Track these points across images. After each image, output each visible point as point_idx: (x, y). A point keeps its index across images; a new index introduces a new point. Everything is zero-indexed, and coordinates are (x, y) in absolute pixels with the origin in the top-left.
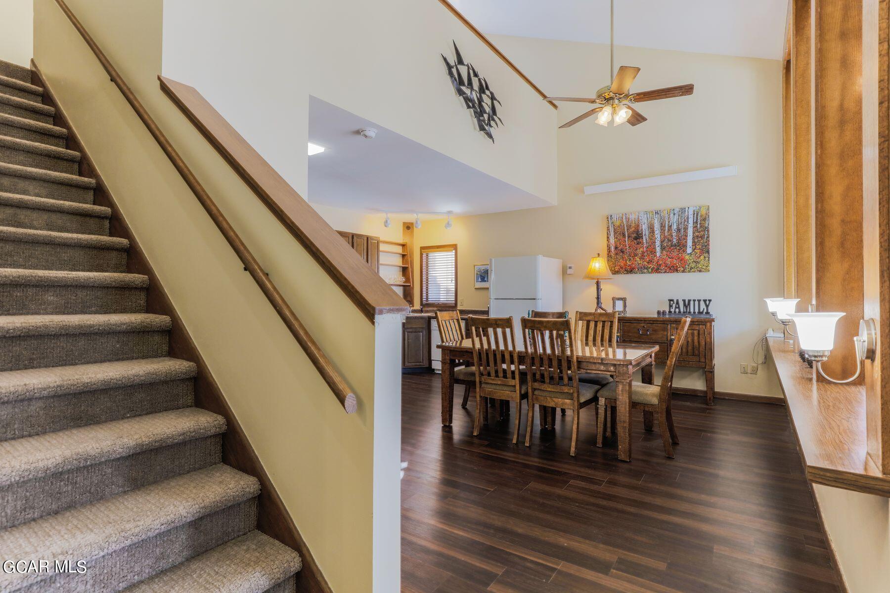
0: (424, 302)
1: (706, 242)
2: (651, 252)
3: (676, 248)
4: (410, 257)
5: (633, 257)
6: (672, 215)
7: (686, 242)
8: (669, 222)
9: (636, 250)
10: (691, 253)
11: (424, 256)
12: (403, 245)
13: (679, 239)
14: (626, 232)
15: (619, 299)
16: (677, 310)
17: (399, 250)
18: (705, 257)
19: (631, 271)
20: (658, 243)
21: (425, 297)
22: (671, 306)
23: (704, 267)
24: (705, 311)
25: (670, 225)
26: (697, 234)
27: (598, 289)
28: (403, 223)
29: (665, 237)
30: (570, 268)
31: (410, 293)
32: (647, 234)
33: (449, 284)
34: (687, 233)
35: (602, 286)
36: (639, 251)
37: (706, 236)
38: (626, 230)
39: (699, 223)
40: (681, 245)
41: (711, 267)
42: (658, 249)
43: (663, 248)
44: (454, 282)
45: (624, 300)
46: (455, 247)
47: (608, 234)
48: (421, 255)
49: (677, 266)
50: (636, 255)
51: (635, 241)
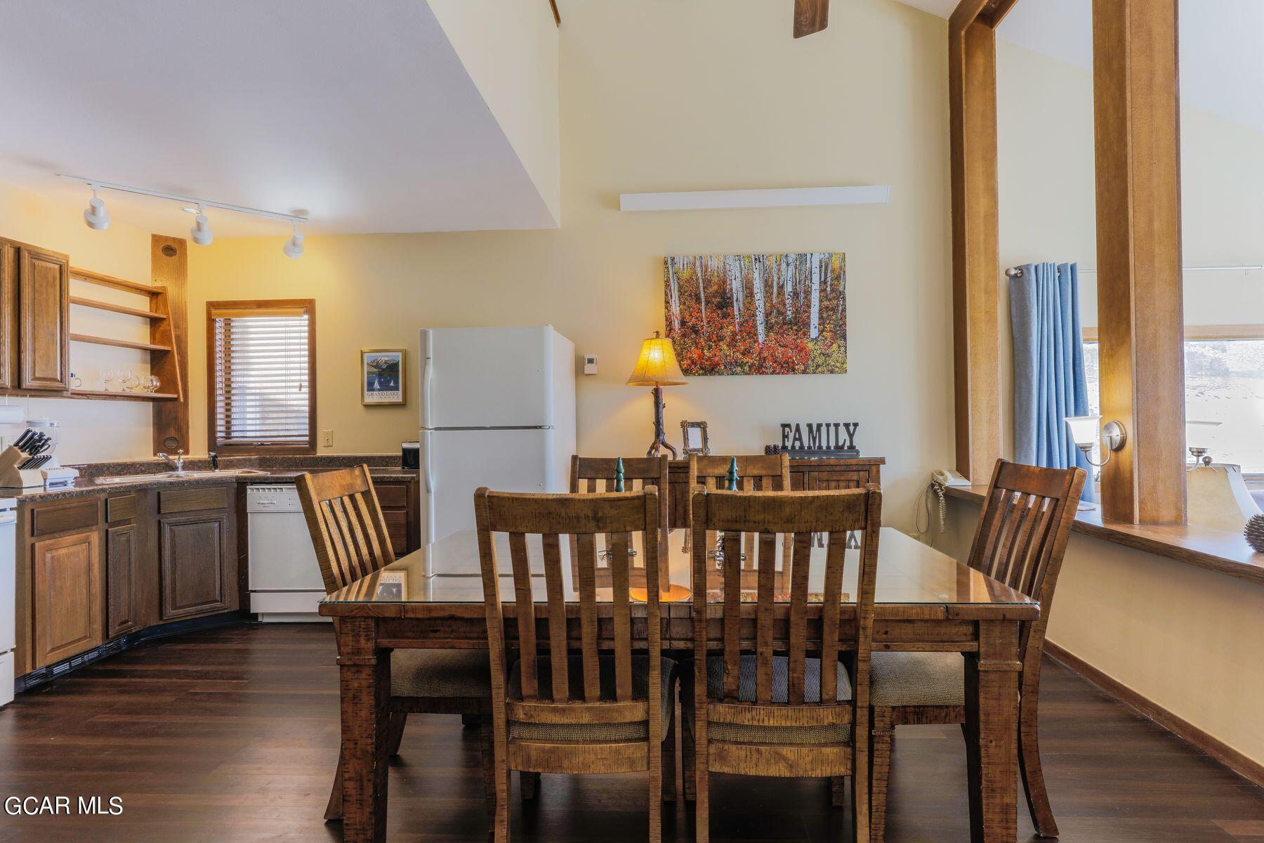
1: (841, 319)
2: (749, 334)
3: (791, 328)
5: (714, 342)
6: (784, 266)
7: (809, 317)
9: (722, 328)
10: (816, 338)
13: (796, 312)
14: (702, 292)
15: (694, 425)
16: (797, 444)
18: (839, 347)
19: (713, 369)
20: (760, 318)
22: (785, 436)
23: (838, 365)
25: (781, 283)
26: (827, 303)
27: (658, 404)
29: (772, 306)
30: (591, 361)
32: (741, 298)
34: (810, 301)
36: (727, 332)
37: (840, 308)
38: (701, 289)
39: (829, 283)
40: (800, 323)
41: (849, 366)
42: (761, 329)
43: (769, 327)
45: (701, 425)
46: (307, 306)
47: (666, 295)
49: (793, 362)
50: (720, 339)
51: (719, 312)
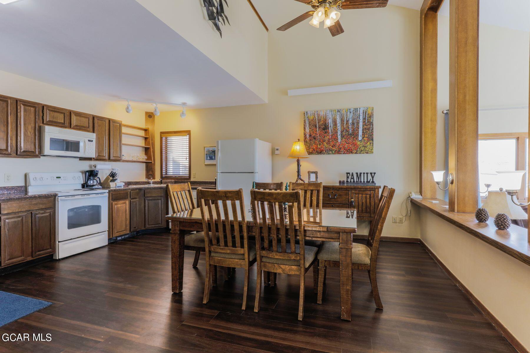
0: (164, 176)
1: (371, 133)
2: (335, 139)
3: (351, 137)
4: (152, 140)
5: (322, 142)
6: (349, 113)
7: (358, 132)
8: (347, 118)
9: (325, 137)
10: (361, 140)
11: (163, 139)
12: (146, 130)
13: (353, 130)
14: (317, 124)
15: (313, 172)
16: (352, 180)
17: (142, 133)
18: (370, 143)
19: (321, 152)
20: (339, 133)
21: (165, 172)
22: (348, 177)
23: (370, 150)
24: (371, 180)
25: (348, 120)
26: (365, 127)
27: (299, 165)
28: (146, 112)
29: (344, 128)
30: (277, 150)
31: (152, 168)
32: (332, 126)
33: (184, 162)
34: (359, 126)
35: (301, 163)
36: (327, 138)
37: (371, 128)
38: (317, 123)
39: (366, 119)
40: (355, 135)
41: (374, 151)
42: (339, 137)
43: (342, 136)
44: (188, 160)
45: (316, 173)
46: (188, 133)
47: (304, 125)
48: (161, 138)
49: (352, 149)
50: (324, 141)
51: (324, 131)
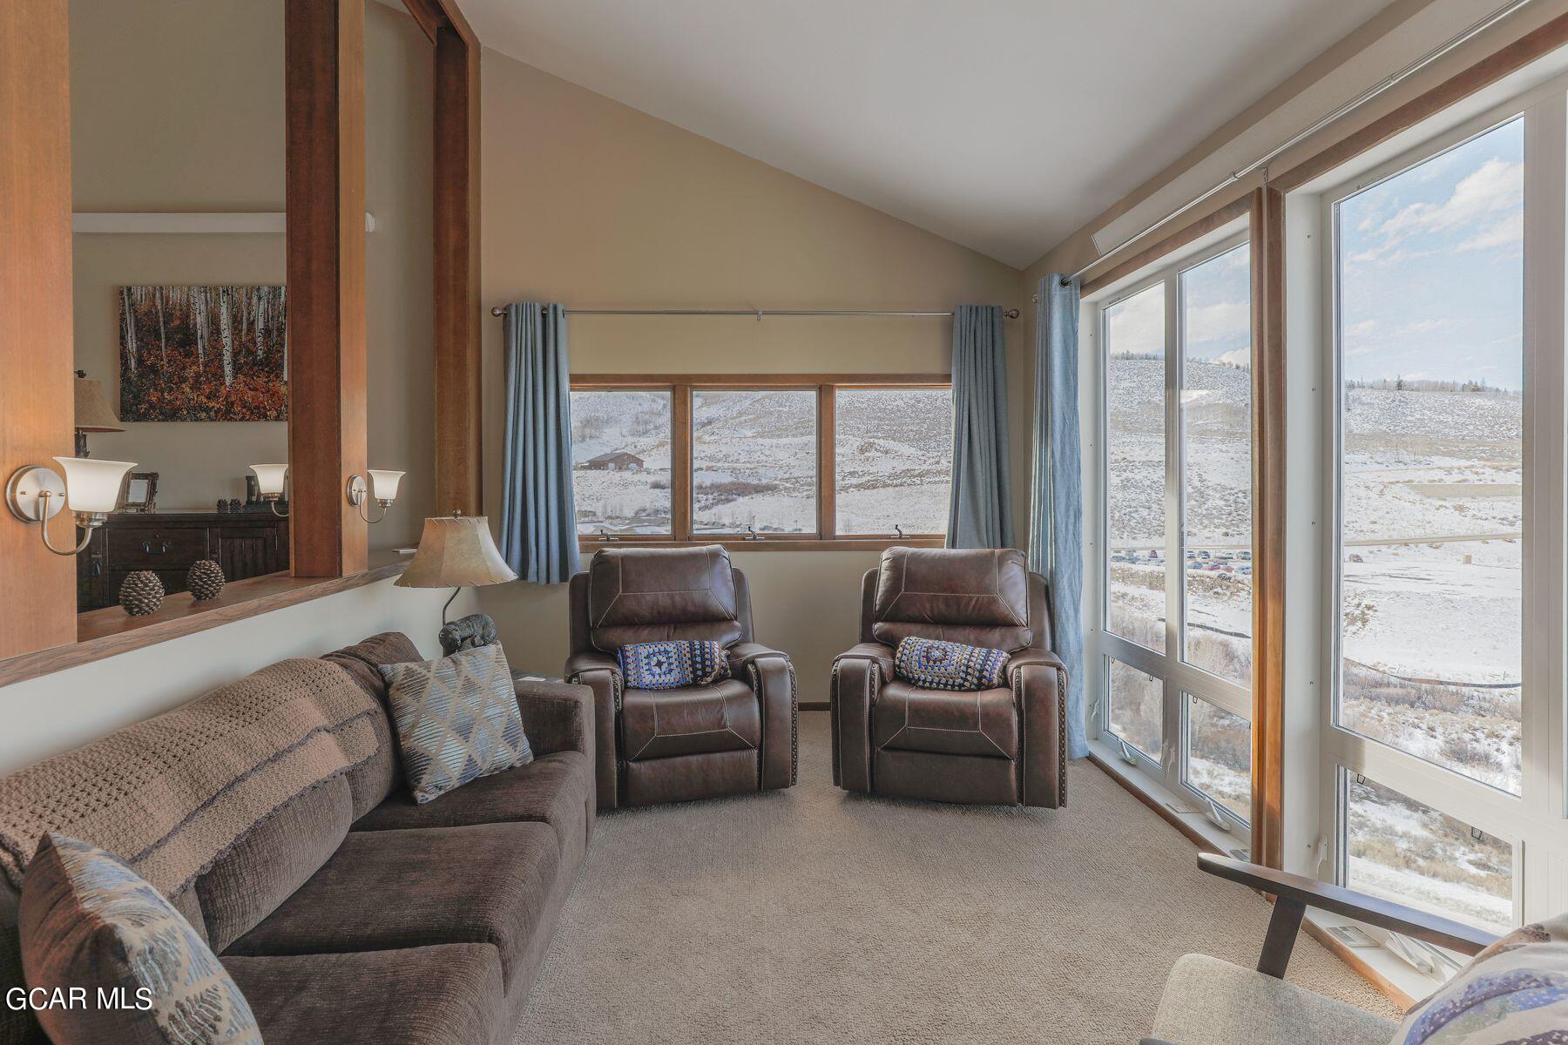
2: (214, 375)
3: (263, 369)
5: (177, 383)
6: (255, 300)
7: (282, 358)
9: (184, 368)
13: (268, 352)
14: (162, 328)
15: (140, 476)
19: (174, 414)
20: (227, 357)
25: (252, 319)
29: (242, 345)
32: (205, 335)
34: (283, 339)
36: (190, 373)
38: (161, 323)
40: (273, 364)
42: (228, 369)
43: (237, 369)
45: (151, 478)
47: (122, 329)
49: (265, 408)
50: (183, 380)
51: (181, 350)
